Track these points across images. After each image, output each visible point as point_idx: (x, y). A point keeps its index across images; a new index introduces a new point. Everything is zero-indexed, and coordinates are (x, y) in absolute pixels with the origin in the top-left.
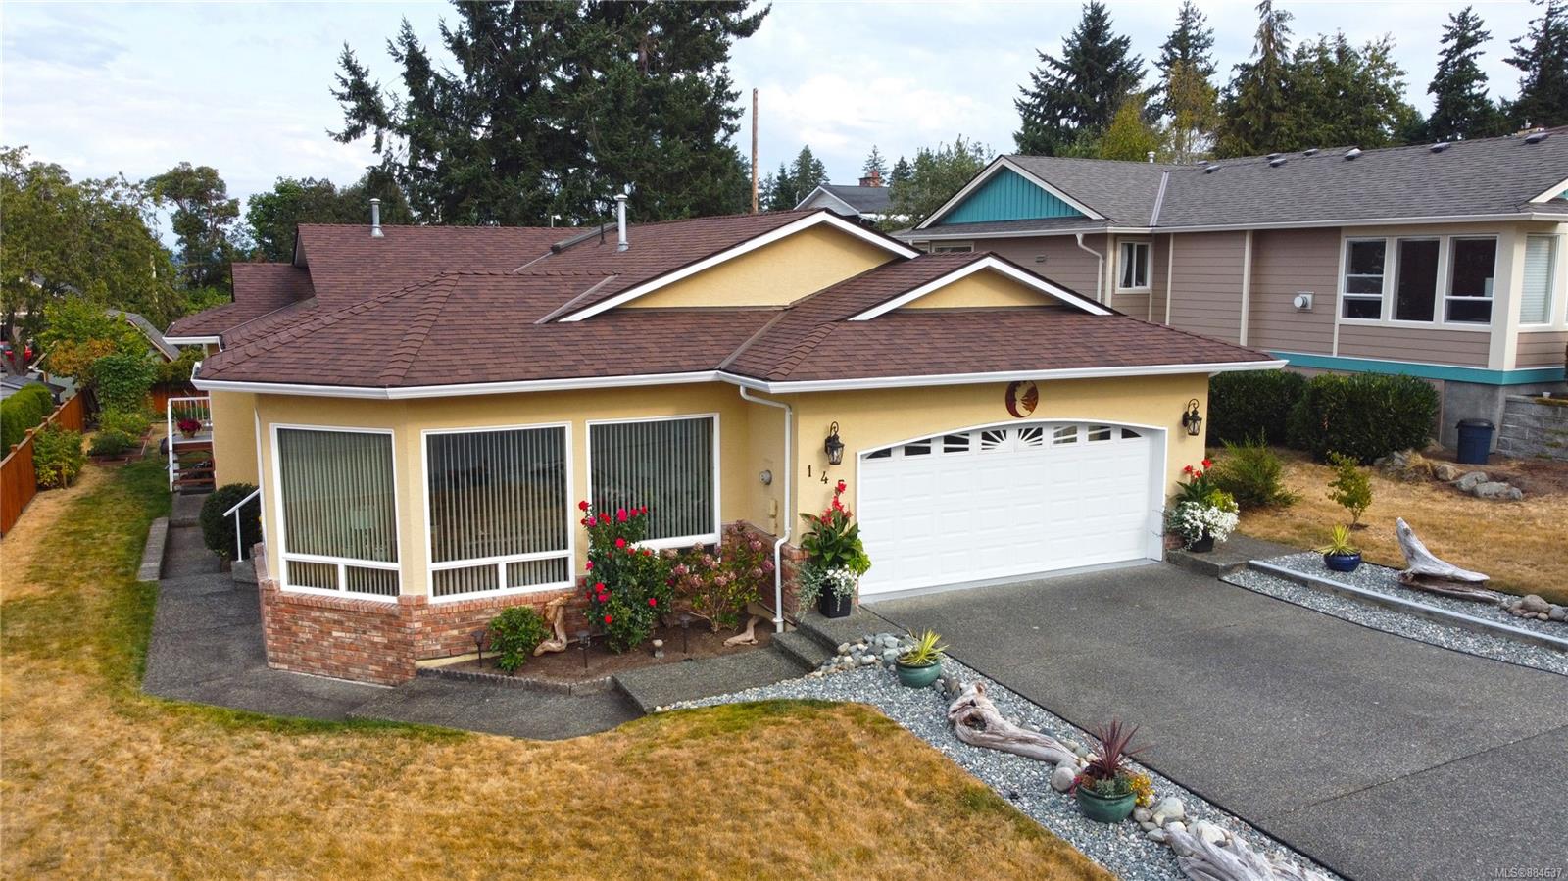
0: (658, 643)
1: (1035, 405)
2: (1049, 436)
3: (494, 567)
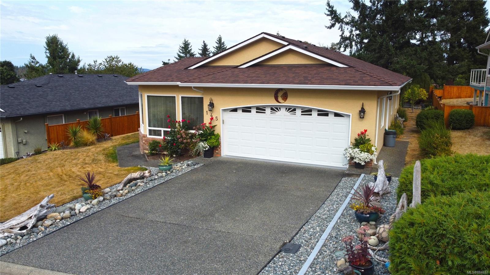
0: (174, 156)
1: (287, 98)
2: (299, 112)
3: (161, 131)
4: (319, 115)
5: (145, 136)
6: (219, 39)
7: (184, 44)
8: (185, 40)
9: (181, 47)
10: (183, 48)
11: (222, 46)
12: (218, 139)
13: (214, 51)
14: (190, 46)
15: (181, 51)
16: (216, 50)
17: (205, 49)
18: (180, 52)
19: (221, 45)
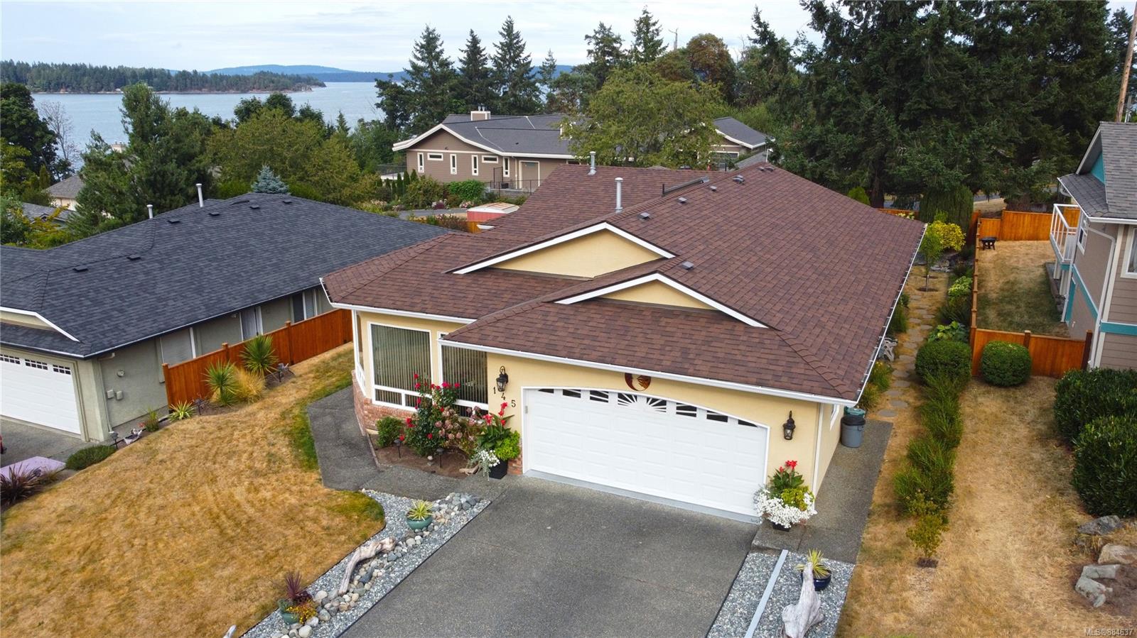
0: (430, 458)
1: (649, 384)
2: (671, 408)
3: (400, 394)
4: (710, 417)
5: (368, 402)
6: (508, 27)
7: (425, 37)
8: (428, 28)
9: (417, 45)
10: (422, 46)
11: (515, 41)
12: (518, 442)
13: (496, 54)
14: (438, 43)
15: (419, 55)
16: (500, 51)
17: (474, 49)
18: (416, 57)
19: (511, 40)
